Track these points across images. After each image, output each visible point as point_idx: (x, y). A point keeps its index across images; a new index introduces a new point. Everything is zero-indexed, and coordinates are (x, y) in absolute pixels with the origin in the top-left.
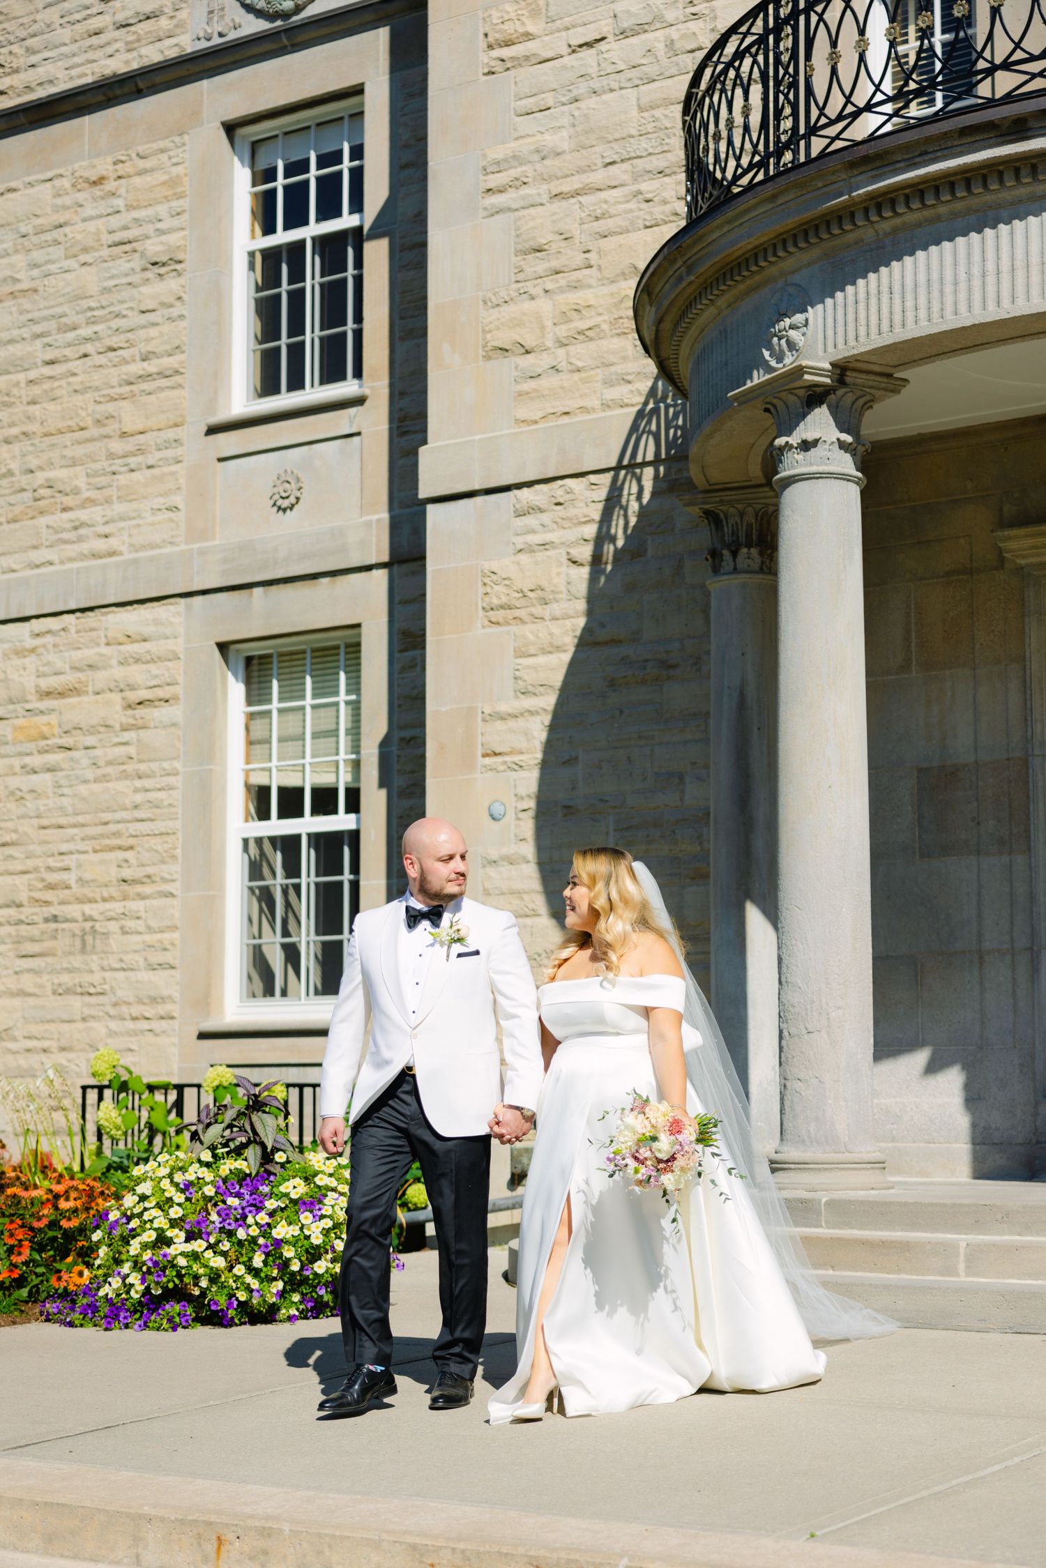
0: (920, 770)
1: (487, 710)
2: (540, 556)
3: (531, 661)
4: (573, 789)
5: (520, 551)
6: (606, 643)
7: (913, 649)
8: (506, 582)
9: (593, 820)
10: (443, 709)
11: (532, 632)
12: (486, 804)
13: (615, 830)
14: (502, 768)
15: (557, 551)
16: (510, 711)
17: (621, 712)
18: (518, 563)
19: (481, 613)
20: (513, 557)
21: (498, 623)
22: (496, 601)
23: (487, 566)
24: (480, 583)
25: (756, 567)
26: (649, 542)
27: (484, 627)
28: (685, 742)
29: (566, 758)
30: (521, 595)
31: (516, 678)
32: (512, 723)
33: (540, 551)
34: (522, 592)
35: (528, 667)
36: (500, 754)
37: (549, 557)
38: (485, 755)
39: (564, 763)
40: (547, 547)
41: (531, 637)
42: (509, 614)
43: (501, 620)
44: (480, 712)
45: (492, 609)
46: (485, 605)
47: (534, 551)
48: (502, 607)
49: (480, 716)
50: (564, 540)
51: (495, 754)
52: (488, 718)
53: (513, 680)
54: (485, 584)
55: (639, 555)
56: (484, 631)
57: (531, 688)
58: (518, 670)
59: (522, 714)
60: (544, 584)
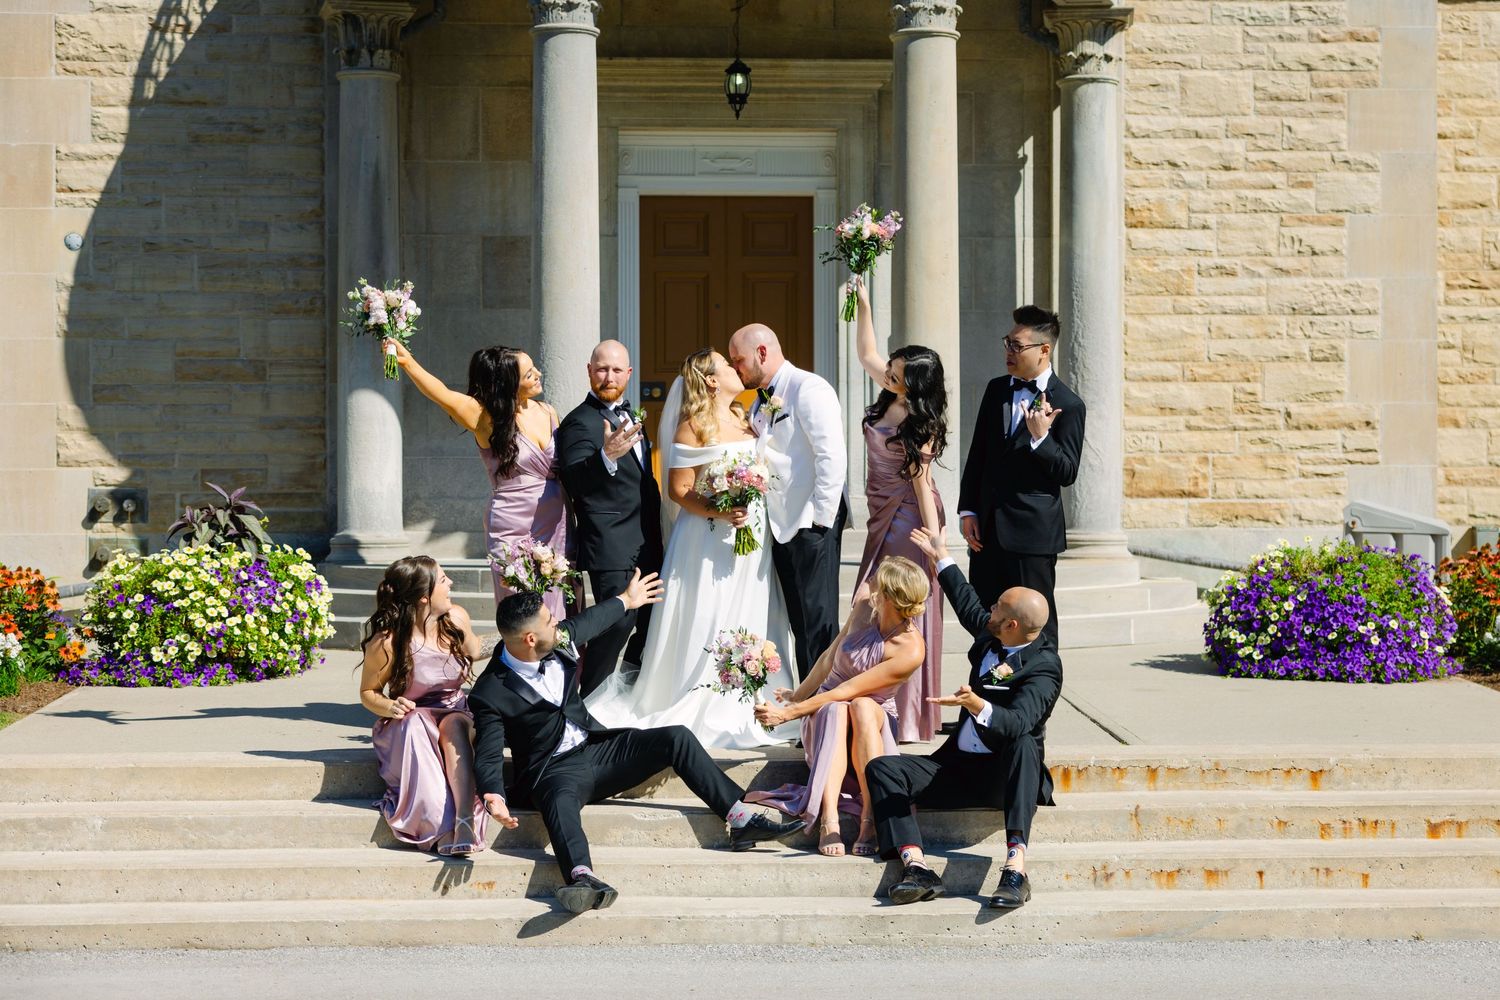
0: (485, 239)
1: (63, 150)
2: (121, 17)
3: (111, 110)
4: (157, 228)
5: (99, 9)
6: (190, 104)
7: (480, 141)
8: (85, 36)
9: (177, 257)
10: (14, 145)
11: (112, 85)
12: (62, 235)
13: (199, 268)
14: (78, 203)
15: (138, 15)
16: (89, 153)
17: (206, 166)
18: (97, 21)
19: (55, 60)
20: (91, 14)
21: (74, 72)
22: (72, 52)
23: (62, 19)
24: (54, 33)
25: (387, 66)
26: (234, 20)
27: (58, 74)
28: (270, 197)
29: (150, 200)
30: (100, 49)
31: (94, 124)
32: (90, 164)
33: (121, 13)
34: (101, 47)
35: (109, 116)
36: (77, 191)
37: (130, 19)
38: (58, 191)
39: (147, 205)
40: (128, 10)
41: (110, 88)
42: (87, 65)
43: (78, 70)
44: (54, 151)
45: (68, 59)
46: (59, 54)
47: (113, 12)
48: (79, 58)
49: (54, 154)
50: (147, 6)
51: (72, 190)
52: (64, 157)
53: (90, 126)
54: (60, 35)
55: (225, 30)
56: (58, 77)
57: (111, 135)
58: (98, 117)
59: (101, 158)
60: (125, 42)
